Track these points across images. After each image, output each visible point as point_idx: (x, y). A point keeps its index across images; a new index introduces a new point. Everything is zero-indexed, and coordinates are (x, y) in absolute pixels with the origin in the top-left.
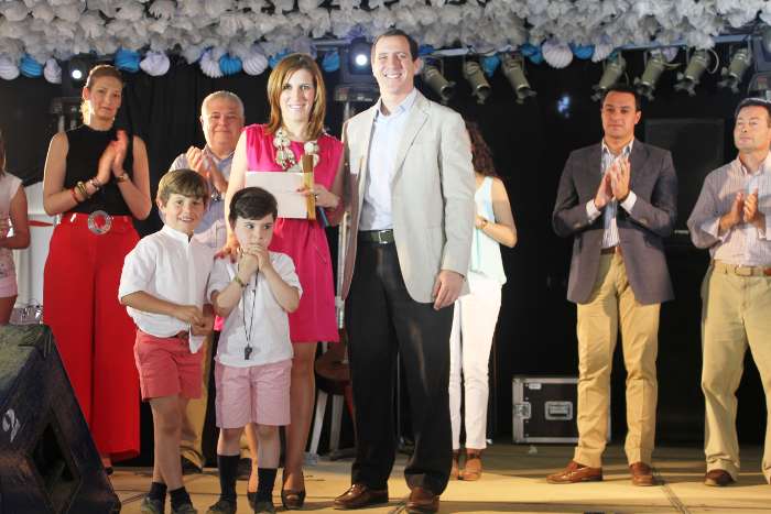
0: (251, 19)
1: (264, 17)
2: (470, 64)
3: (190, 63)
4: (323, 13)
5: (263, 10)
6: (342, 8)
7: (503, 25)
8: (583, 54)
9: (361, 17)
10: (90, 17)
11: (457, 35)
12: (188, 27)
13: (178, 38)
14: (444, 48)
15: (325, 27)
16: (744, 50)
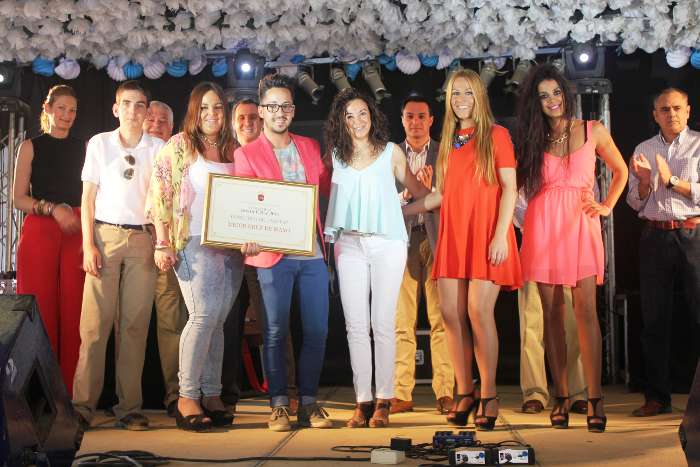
0: (153, 34)
1: (166, 33)
2: (336, 70)
3: (98, 68)
4: (215, 31)
5: (164, 27)
6: (232, 27)
7: (363, 40)
8: (429, 63)
9: (246, 34)
10: (16, 32)
11: (325, 48)
12: (101, 41)
13: (90, 49)
14: (314, 57)
15: (217, 41)
16: (559, 60)
